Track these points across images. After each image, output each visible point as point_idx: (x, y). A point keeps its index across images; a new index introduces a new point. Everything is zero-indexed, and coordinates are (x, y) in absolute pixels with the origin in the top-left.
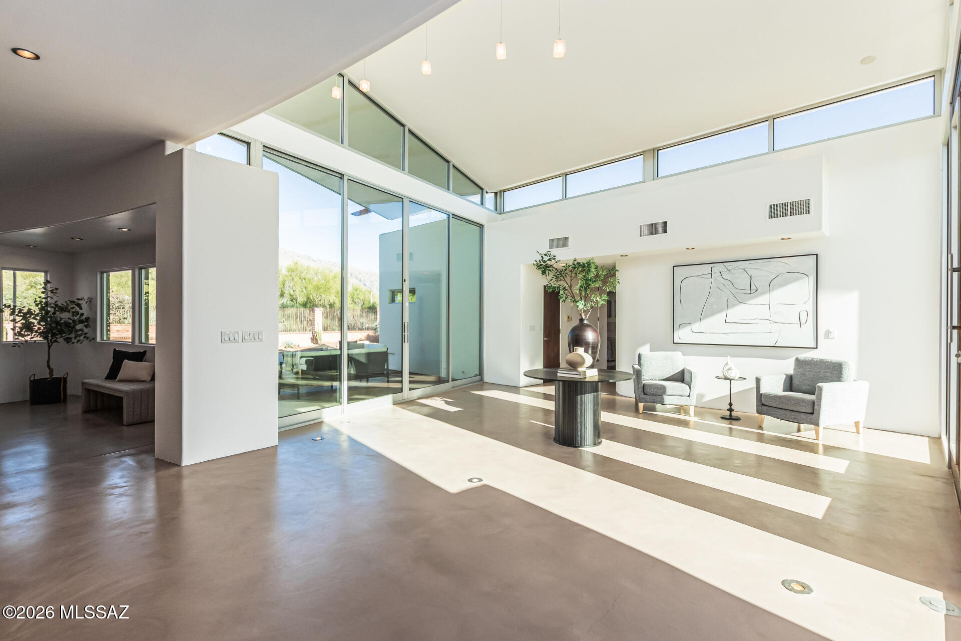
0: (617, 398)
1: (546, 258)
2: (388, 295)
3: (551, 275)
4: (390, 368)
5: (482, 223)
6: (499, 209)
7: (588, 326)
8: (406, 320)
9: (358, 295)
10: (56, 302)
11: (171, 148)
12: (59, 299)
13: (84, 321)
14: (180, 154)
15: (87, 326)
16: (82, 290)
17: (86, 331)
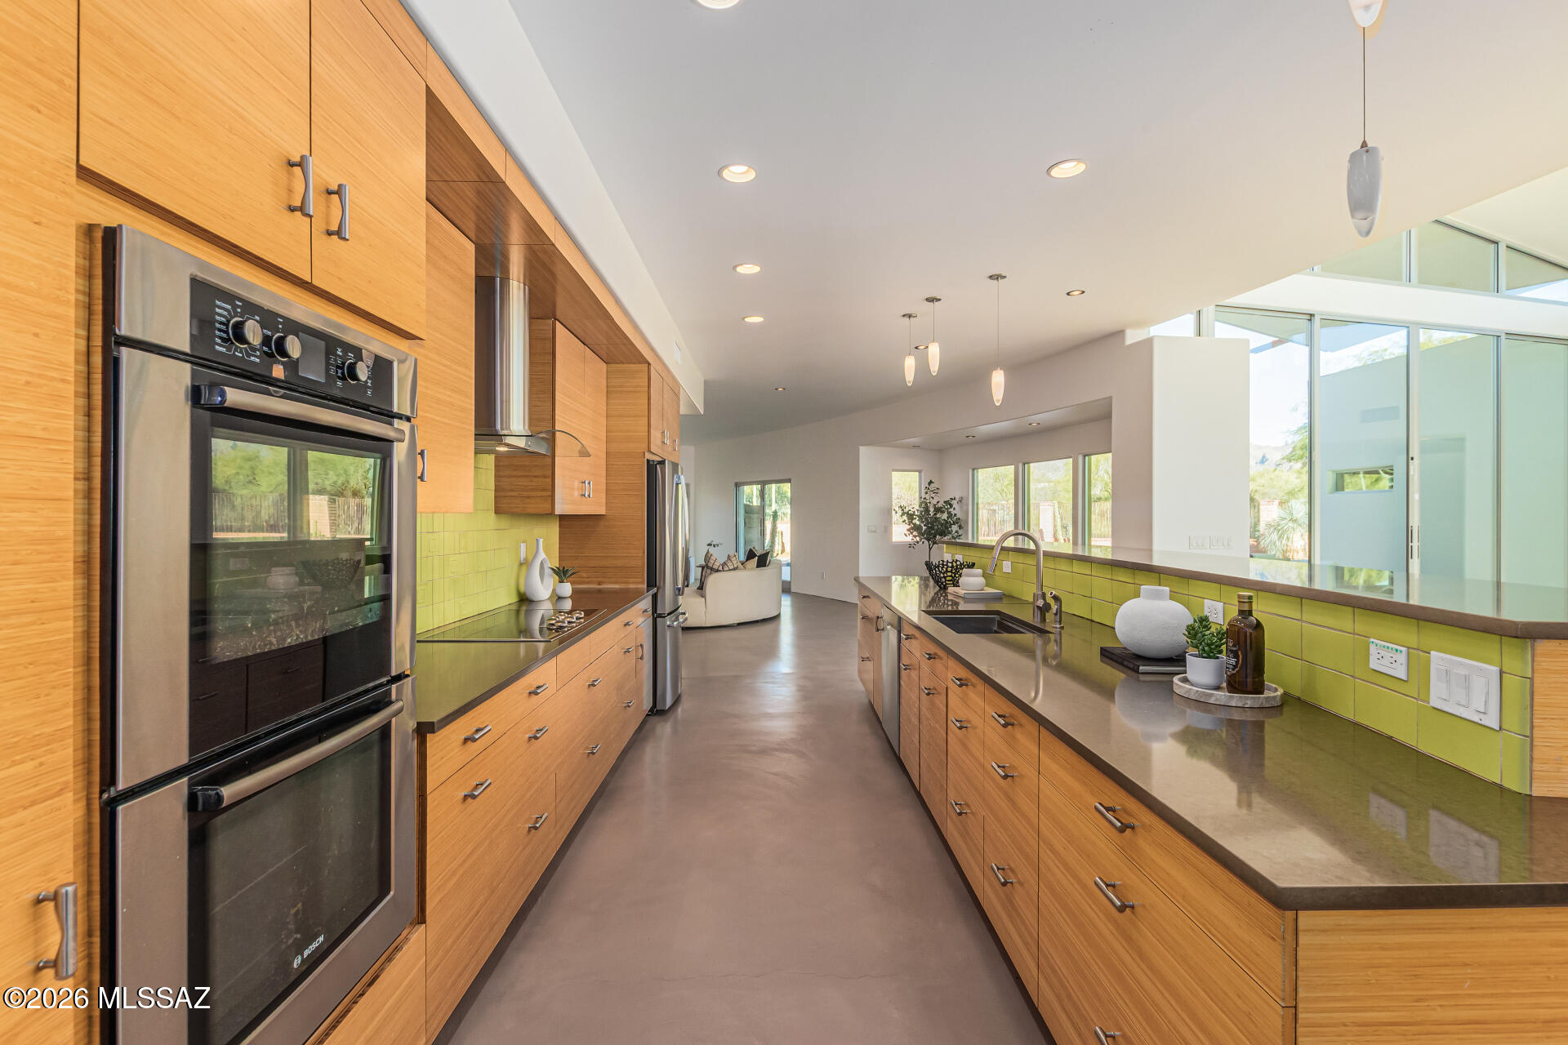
2: (1331, 480)
8: (1415, 522)
10: (938, 502)
11: (1132, 337)
12: (939, 500)
13: (957, 522)
14: (1148, 343)
15: (960, 527)
16: (952, 489)
17: (960, 532)
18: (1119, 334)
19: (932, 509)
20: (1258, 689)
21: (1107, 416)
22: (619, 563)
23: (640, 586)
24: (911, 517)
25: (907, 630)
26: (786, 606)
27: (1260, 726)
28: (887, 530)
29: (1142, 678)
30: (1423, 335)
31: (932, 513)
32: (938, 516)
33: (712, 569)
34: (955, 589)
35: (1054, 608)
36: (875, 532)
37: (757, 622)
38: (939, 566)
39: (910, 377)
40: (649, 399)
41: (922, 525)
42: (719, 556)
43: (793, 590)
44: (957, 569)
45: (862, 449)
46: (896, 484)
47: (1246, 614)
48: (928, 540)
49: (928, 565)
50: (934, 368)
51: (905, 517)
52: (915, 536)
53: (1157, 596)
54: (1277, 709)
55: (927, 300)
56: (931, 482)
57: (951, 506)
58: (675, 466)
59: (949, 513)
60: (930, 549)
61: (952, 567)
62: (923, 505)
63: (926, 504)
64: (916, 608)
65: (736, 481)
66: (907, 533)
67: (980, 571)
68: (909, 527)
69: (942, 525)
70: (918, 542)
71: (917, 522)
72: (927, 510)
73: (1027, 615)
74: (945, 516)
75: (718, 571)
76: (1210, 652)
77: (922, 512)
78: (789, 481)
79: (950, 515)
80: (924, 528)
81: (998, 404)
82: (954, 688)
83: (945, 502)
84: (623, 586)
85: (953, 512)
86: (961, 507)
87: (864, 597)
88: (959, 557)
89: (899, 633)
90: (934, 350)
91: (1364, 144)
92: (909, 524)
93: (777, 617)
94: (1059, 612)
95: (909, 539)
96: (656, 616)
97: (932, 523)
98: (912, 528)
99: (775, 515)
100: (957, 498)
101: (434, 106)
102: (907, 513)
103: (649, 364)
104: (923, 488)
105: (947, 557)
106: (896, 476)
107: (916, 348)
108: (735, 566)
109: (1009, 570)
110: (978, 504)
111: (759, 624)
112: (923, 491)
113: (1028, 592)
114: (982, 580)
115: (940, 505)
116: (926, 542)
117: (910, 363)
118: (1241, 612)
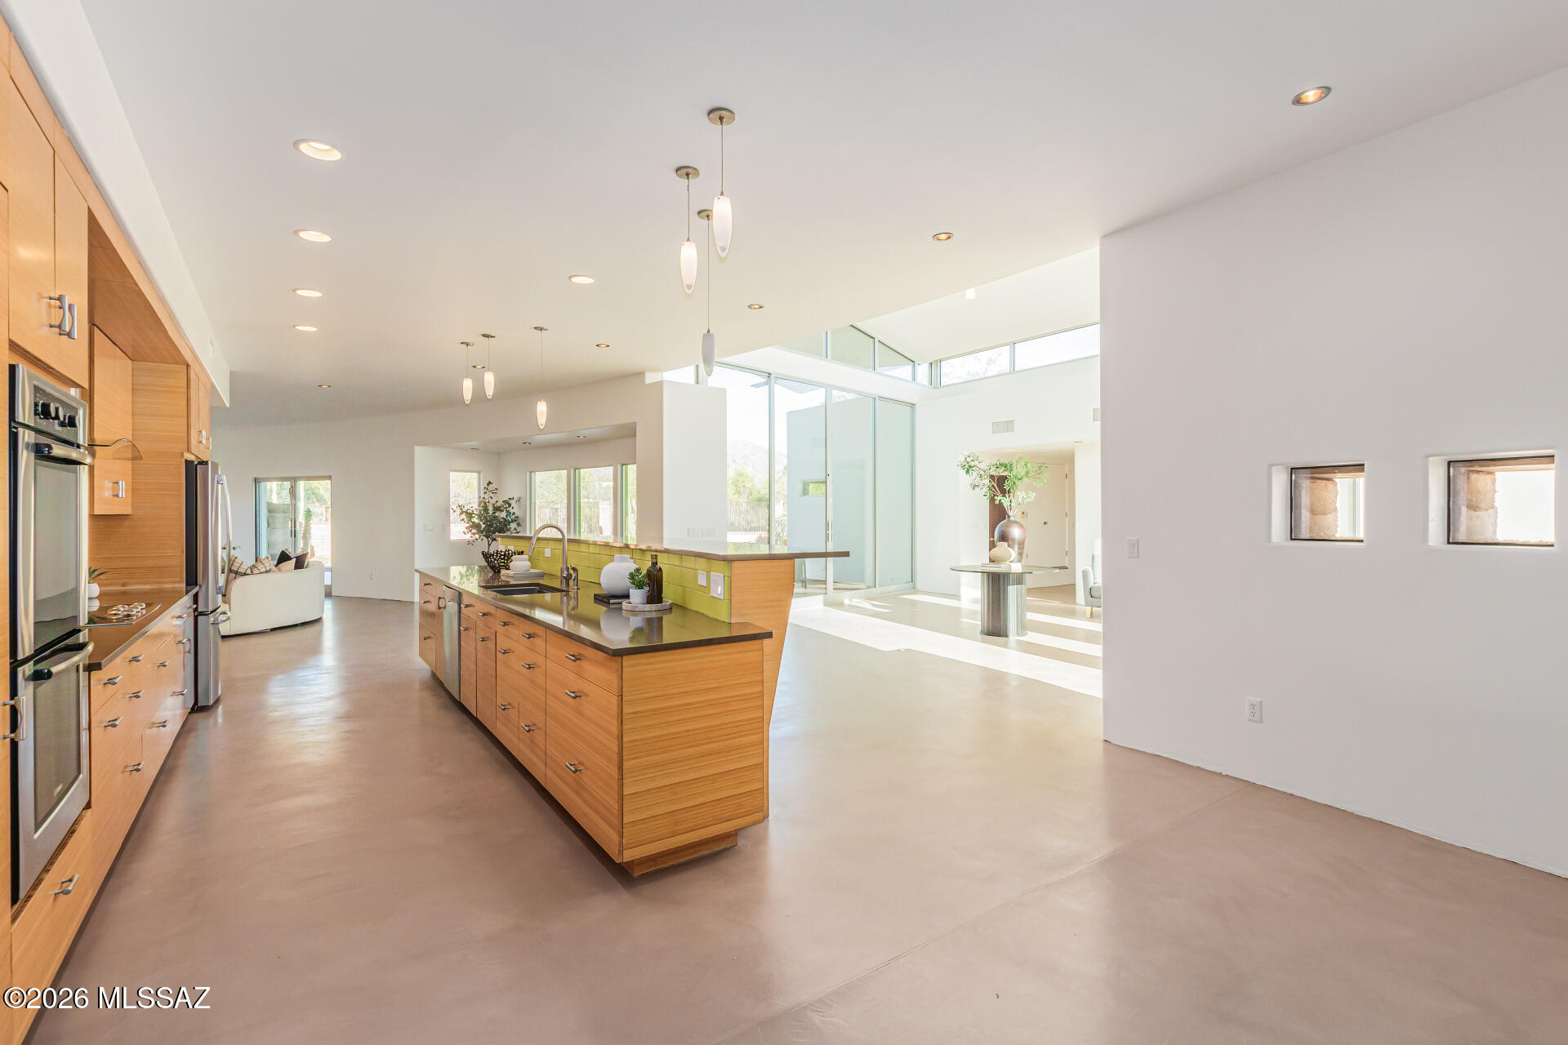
0: (1077, 607)
1: (969, 459)
2: (800, 487)
3: (975, 474)
4: (808, 577)
5: (913, 402)
6: (935, 380)
7: (1016, 522)
8: (830, 518)
9: (743, 482)
10: (497, 502)
11: (650, 378)
12: (499, 499)
13: (516, 519)
14: (661, 383)
15: (518, 525)
16: (510, 489)
17: (519, 529)
18: (640, 375)
19: (491, 509)
20: (660, 600)
21: (634, 435)
22: (149, 563)
23: (177, 585)
24: (470, 515)
25: (466, 600)
26: (328, 611)
27: (660, 619)
28: (445, 527)
29: (611, 606)
30: (835, 393)
31: (491, 512)
32: (496, 514)
33: (237, 573)
34: (507, 571)
35: (574, 575)
36: (431, 530)
37: (296, 625)
38: (493, 555)
39: (468, 395)
40: (188, 400)
41: (481, 523)
42: (245, 559)
43: (333, 594)
44: (507, 556)
45: (417, 449)
46: (454, 482)
47: (655, 564)
48: (487, 537)
49: (486, 556)
50: (490, 391)
51: (464, 516)
52: (474, 534)
53: (623, 560)
54: (670, 609)
55: (483, 335)
56: (490, 483)
57: (510, 505)
58: (215, 465)
59: (508, 512)
60: (489, 545)
61: (504, 555)
62: (482, 505)
63: (485, 503)
64: (476, 583)
65: (256, 476)
66: (466, 531)
67: (526, 557)
68: (468, 525)
69: (501, 523)
70: (477, 540)
71: (476, 520)
72: (486, 509)
73: (556, 584)
74: (503, 514)
75: (245, 574)
76: (640, 586)
77: (480, 511)
78: (329, 478)
79: (508, 513)
80: (483, 526)
81: (542, 428)
82: (500, 629)
83: (504, 502)
84: (155, 586)
85: (512, 511)
86: (519, 507)
87: (426, 584)
88: (512, 548)
89: (459, 605)
90: (489, 379)
91: (709, 331)
92: (468, 523)
93: (318, 621)
94: (576, 578)
95: (468, 536)
96: (197, 614)
97: (491, 521)
98: (471, 526)
99: (308, 514)
100: (516, 499)
101: (95, 229)
102: (466, 512)
103: (188, 366)
104: (482, 488)
105: (502, 548)
106: (453, 475)
107: (474, 367)
108: (268, 569)
109: (549, 555)
110: (535, 503)
111: (299, 628)
112: (482, 491)
113: (556, 568)
114: (528, 563)
115: (498, 504)
116: (485, 539)
117: (468, 385)
118: (652, 563)
